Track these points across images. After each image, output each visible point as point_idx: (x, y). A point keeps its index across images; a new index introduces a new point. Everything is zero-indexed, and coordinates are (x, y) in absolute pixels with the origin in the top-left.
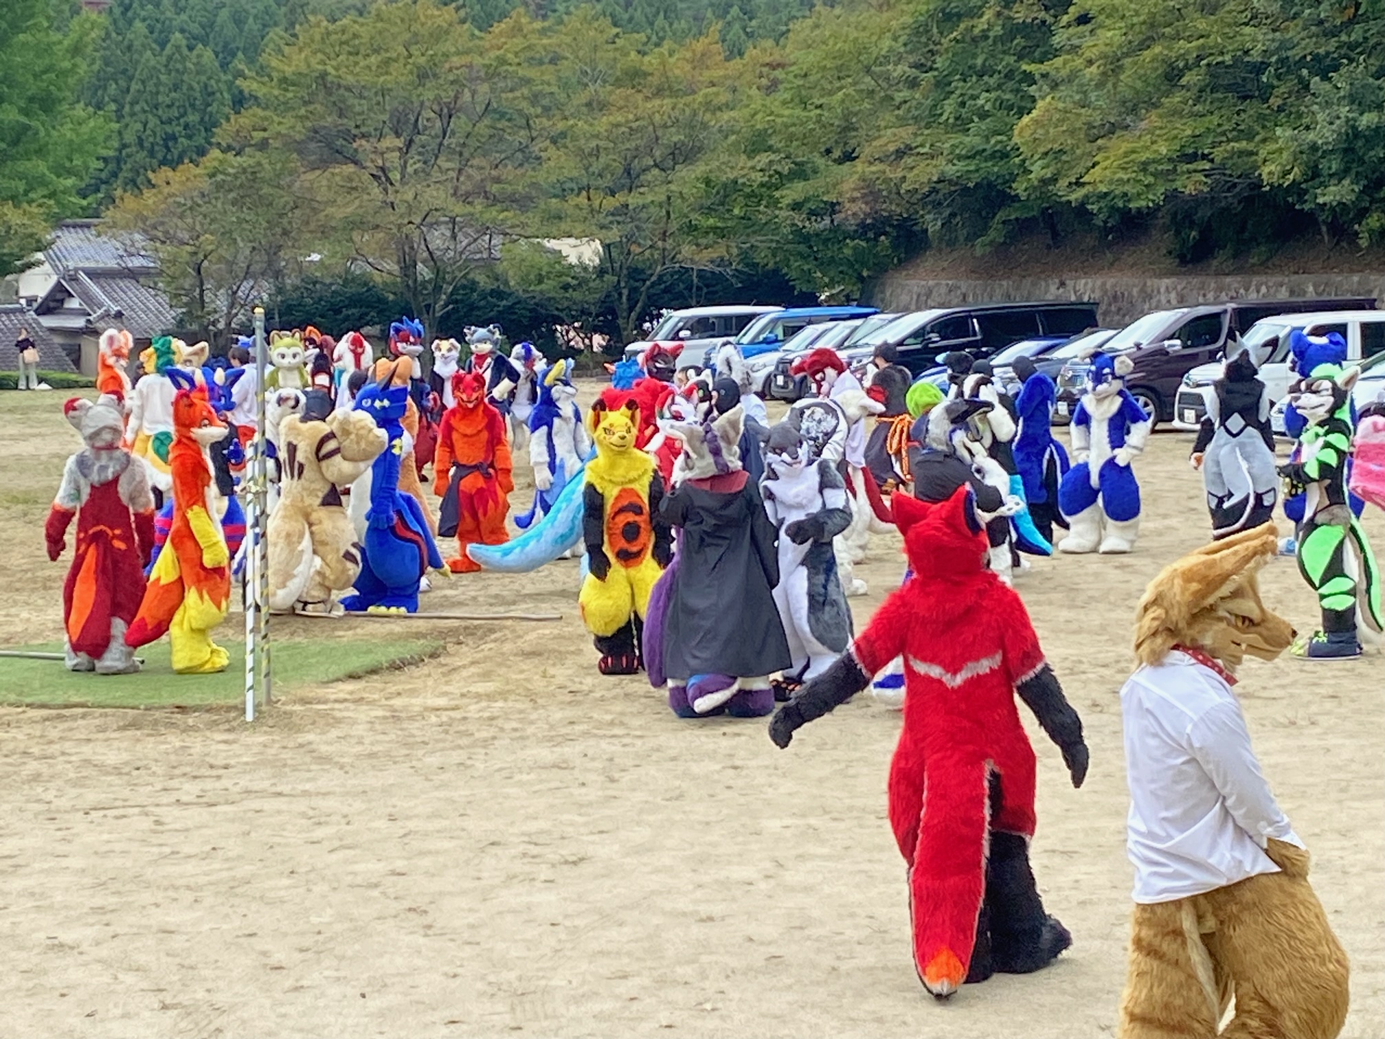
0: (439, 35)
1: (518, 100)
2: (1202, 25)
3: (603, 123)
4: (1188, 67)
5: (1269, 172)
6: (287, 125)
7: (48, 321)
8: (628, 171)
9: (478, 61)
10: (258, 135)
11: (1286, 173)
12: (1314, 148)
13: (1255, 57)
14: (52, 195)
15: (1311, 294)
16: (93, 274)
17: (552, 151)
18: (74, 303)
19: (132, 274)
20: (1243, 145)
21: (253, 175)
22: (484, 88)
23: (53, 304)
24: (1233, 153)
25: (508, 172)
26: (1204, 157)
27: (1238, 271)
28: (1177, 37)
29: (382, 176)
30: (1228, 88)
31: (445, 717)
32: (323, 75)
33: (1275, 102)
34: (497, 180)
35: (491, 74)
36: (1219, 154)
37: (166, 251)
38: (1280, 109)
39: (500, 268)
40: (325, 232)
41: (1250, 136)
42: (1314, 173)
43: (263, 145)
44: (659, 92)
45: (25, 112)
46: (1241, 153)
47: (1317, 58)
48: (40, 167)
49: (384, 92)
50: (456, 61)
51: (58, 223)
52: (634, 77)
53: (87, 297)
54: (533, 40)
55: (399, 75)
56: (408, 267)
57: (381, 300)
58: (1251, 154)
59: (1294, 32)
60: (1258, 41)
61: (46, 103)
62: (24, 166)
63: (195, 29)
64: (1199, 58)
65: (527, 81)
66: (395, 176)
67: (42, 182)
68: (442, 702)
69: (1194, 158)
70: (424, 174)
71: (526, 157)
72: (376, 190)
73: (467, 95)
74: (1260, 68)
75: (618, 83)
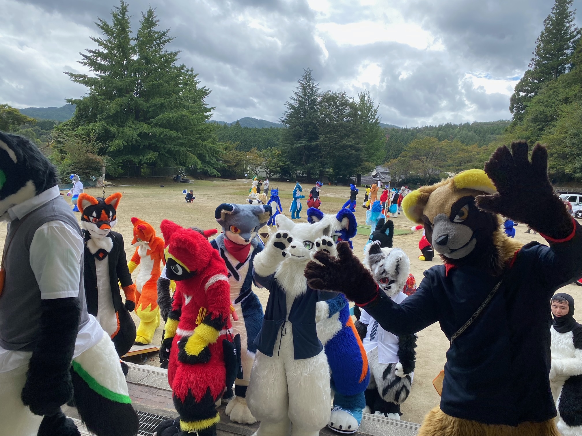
0: (434, 142)
1: (444, 152)
2: (557, 147)
3: (457, 156)
4: (554, 154)
5: (567, 171)
6: (410, 154)
7: (374, 179)
8: (460, 163)
9: (439, 146)
10: (406, 155)
11: (569, 172)
12: (575, 168)
13: (567, 153)
14: (376, 162)
15: (572, 191)
16: (381, 173)
17: (449, 160)
18: (378, 177)
19: (386, 173)
20: (563, 166)
21: (404, 161)
22: (440, 150)
23: (375, 176)
24: (560, 168)
25: (441, 162)
26: (556, 168)
27: (560, 186)
28: (553, 149)
29: (423, 162)
30: (561, 157)
31: (410, 243)
32: (416, 147)
33: (569, 160)
34: (440, 163)
35: (441, 148)
36: (558, 167)
37: (391, 170)
38: (570, 161)
39: (439, 176)
40: (413, 169)
41: (564, 165)
42: (575, 172)
43: (406, 157)
44: (466, 152)
45: (374, 151)
46: (562, 168)
47: (577, 153)
48: (375, 158)
49: (424, 150)
50: (436, 146)
51: (377, 166)
52: (463, 150)
53: (380, 176)
54: (448, 144)
55: (427, 147)
56: (425, 175)
57: (421, 180)
58: (564, 168)
59: (574, 149)
60: (567, 150)
61: (378, 150)
62: (373, 158)
63: (402, 140)
64: (556, 152)
65: (446, 150)
66: (425, 162)
67: (375, 160)
68: (410, 241)
69: (554, 168)
70: (429, 162)
71: (444, 160)
72: (422, 164)
73: (437, 151)
74: (567, 155)
75: (461, 151)
